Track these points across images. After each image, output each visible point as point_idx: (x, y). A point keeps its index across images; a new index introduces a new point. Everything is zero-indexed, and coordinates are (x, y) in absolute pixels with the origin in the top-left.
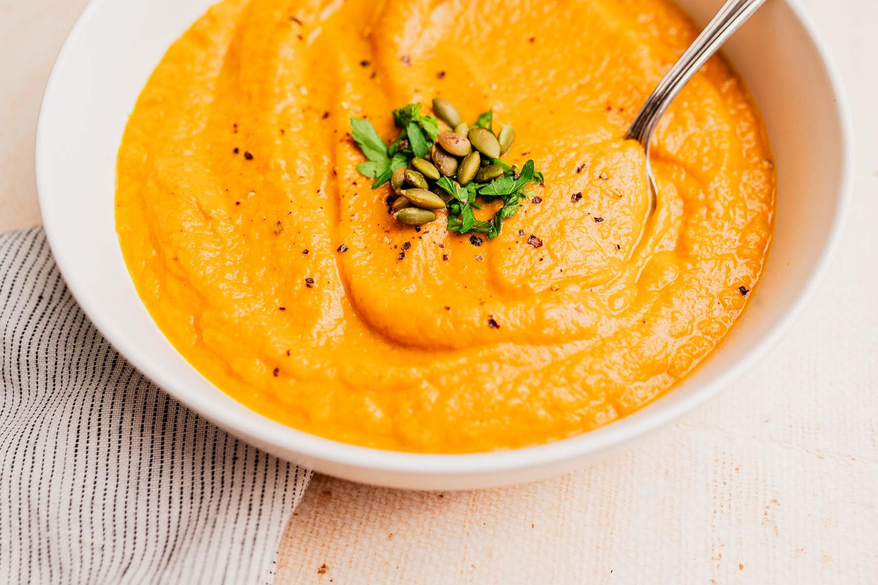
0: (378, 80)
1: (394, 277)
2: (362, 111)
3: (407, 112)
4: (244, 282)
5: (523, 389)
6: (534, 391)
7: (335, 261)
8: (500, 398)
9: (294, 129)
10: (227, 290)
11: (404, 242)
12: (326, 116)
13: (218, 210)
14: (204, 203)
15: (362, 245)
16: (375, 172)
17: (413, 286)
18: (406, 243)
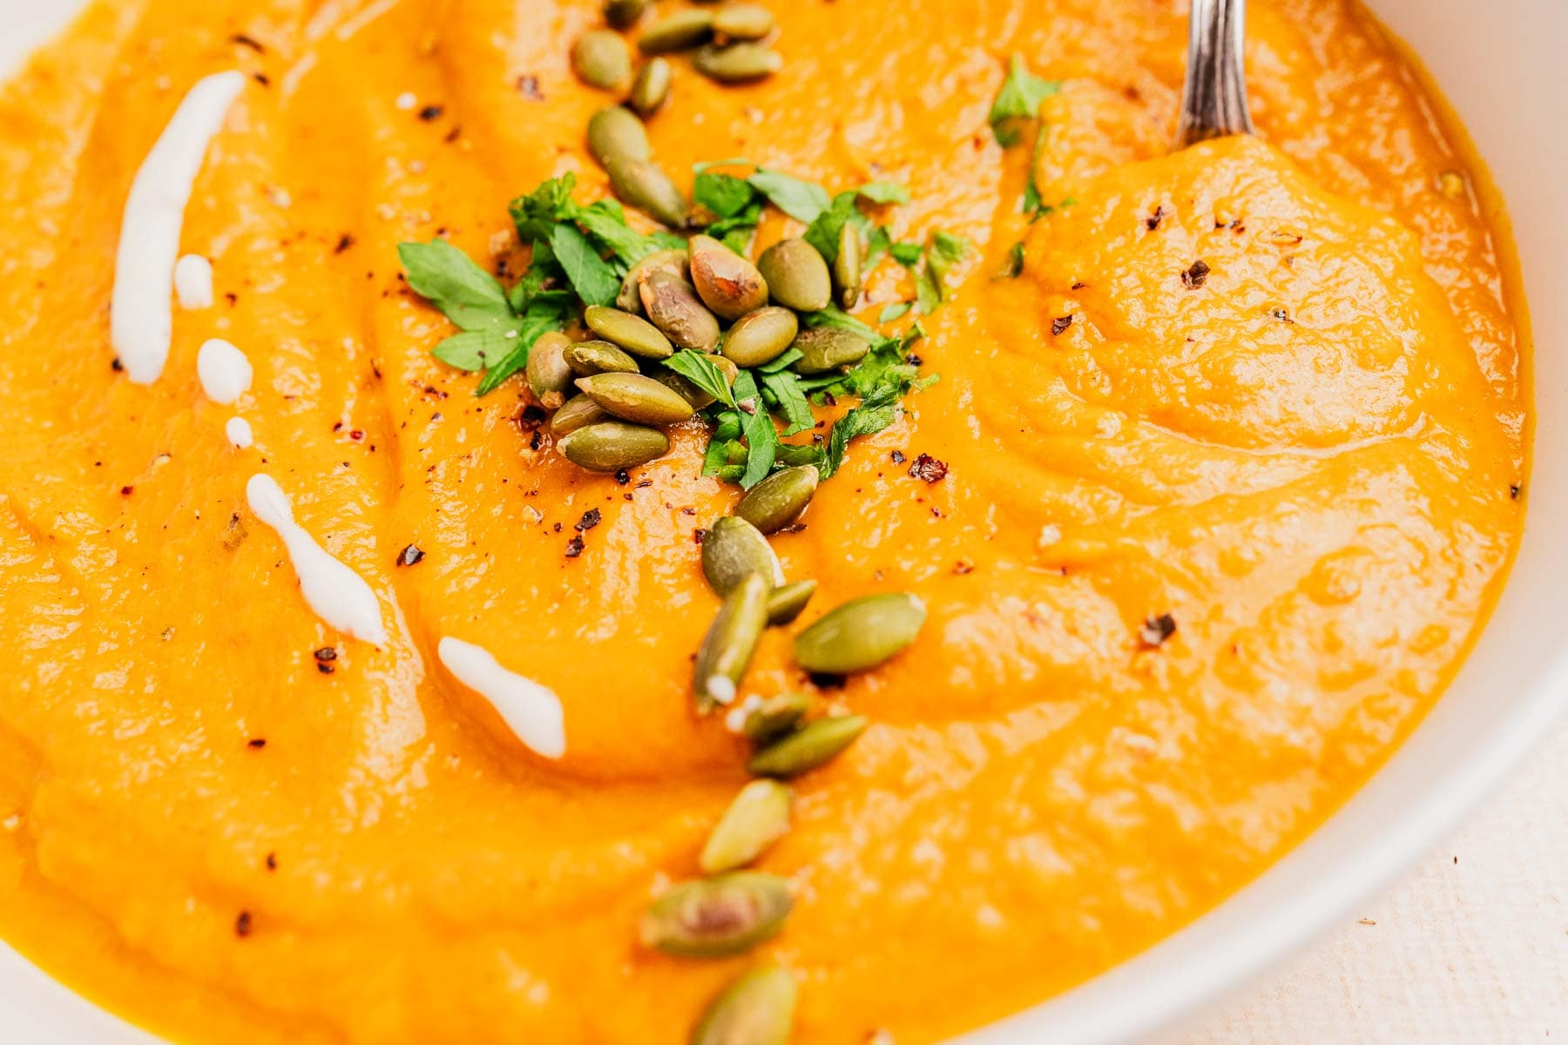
0: (465, 144)
1: (556, 606)
2: (433, 219)
3: (546, 202)
4: (150, 689)
5: (926, 852)
6: (955, 852)
7: (391, 591)
8: (869, 886)
9: (263, 289)
10: (99, 718)
11: (582, 511)
12: (345, 244)
13: (70, 516)
14: (33, 505)
15: (461, 540)
16: (482, 355)
17: (609, 620)
18: (587, 513)
